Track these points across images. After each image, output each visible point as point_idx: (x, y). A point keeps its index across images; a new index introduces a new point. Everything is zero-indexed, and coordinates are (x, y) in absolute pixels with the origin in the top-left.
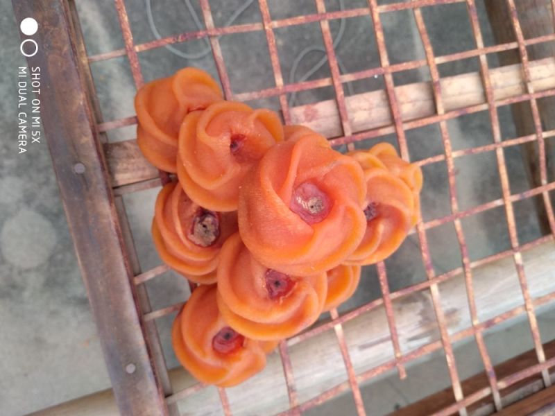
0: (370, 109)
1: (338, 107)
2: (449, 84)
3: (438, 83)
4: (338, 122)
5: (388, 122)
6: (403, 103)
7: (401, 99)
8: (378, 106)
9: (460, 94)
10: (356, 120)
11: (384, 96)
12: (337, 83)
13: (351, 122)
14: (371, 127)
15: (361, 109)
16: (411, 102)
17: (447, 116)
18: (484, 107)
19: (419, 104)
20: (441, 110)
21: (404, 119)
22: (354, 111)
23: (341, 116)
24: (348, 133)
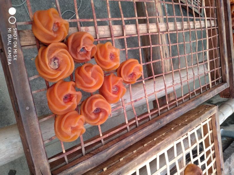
0: (105, 31)
1: (95, 29)
2: (127, 27)
3: (124, 26)
4: (95, 34)
5: (110, 36)
6: (114, 31)
7: (114, 29)
8: (107, 30)
9: (130, 30)
10: (100, 34)
11: (109, 28)
12: (95, 21)
13: (99, 35)
14: (105, 37)
15: (102, 31)
16: (116, 31)
17: (126, 37)
18: (137, 35)
19: (119, 32)
20: (125, 35)
21: (114, 36)
22: (100, 31)
23: (96, 32)
24: (98, 38)
